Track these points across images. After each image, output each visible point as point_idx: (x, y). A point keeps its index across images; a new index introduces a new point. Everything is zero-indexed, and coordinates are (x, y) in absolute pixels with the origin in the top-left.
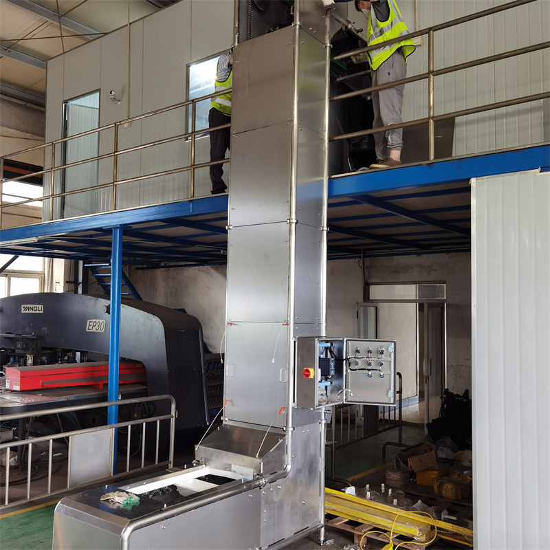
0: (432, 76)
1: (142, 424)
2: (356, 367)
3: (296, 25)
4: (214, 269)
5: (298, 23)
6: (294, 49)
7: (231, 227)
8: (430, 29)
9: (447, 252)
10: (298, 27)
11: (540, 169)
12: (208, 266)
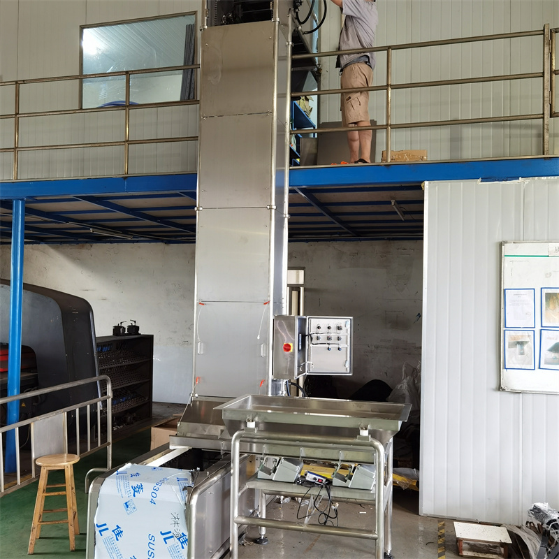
0: (390, 89)
1: (86, 407)
2: (318, 342)
3: (275, 21)
4: (53, 248)
5: (278, 19)
6: (274, 44)
7: (201, 209)
8: (389, 47)
9: (307, 241)
10: (277, 23)
11: (480, 179)
12: (46, 245)
